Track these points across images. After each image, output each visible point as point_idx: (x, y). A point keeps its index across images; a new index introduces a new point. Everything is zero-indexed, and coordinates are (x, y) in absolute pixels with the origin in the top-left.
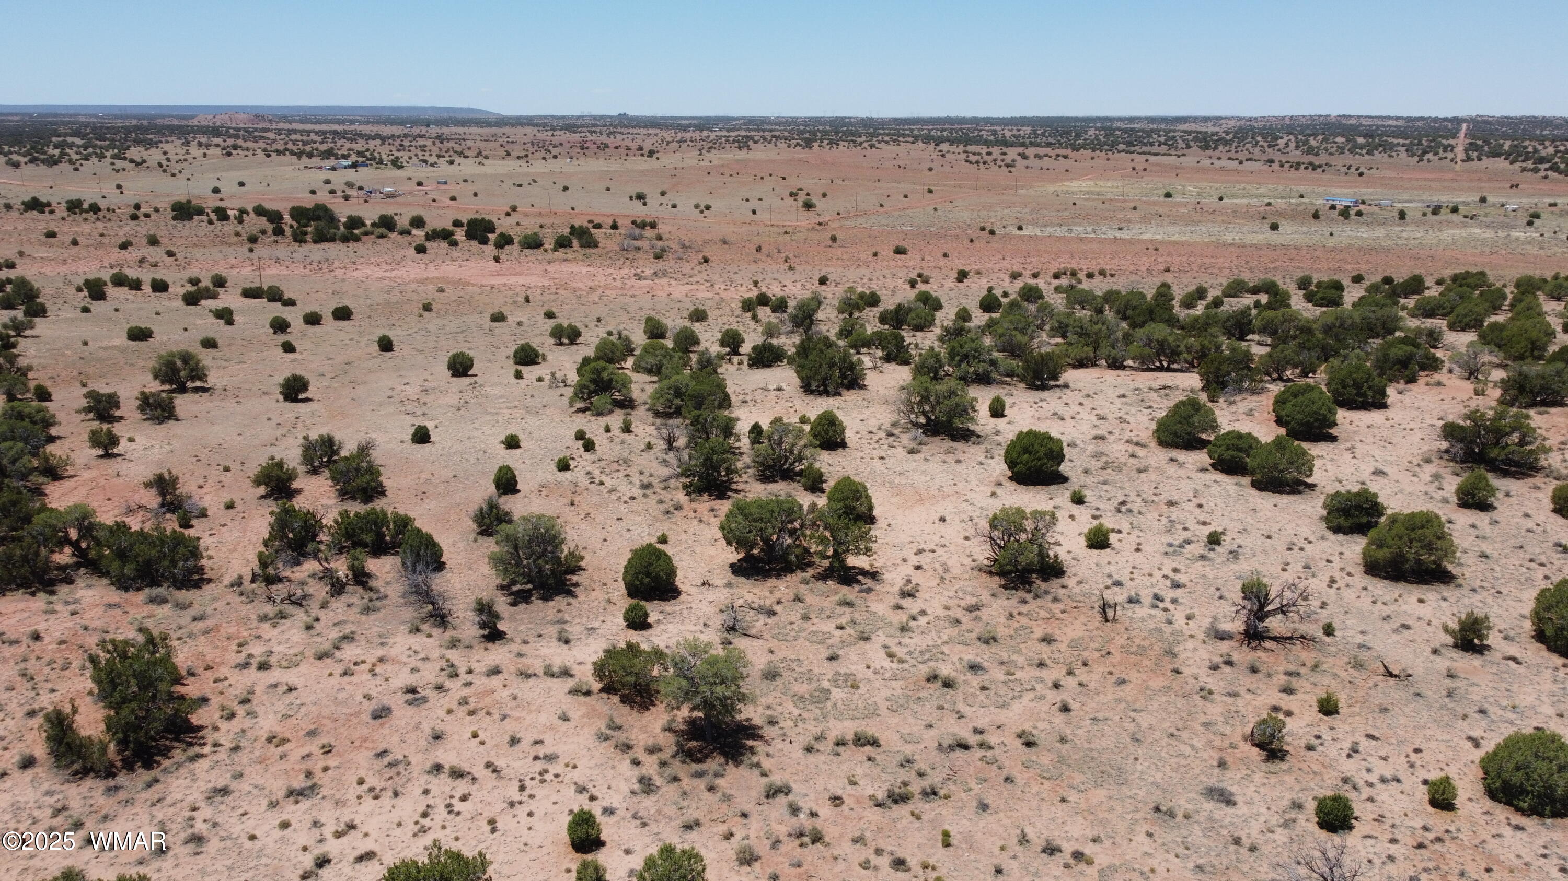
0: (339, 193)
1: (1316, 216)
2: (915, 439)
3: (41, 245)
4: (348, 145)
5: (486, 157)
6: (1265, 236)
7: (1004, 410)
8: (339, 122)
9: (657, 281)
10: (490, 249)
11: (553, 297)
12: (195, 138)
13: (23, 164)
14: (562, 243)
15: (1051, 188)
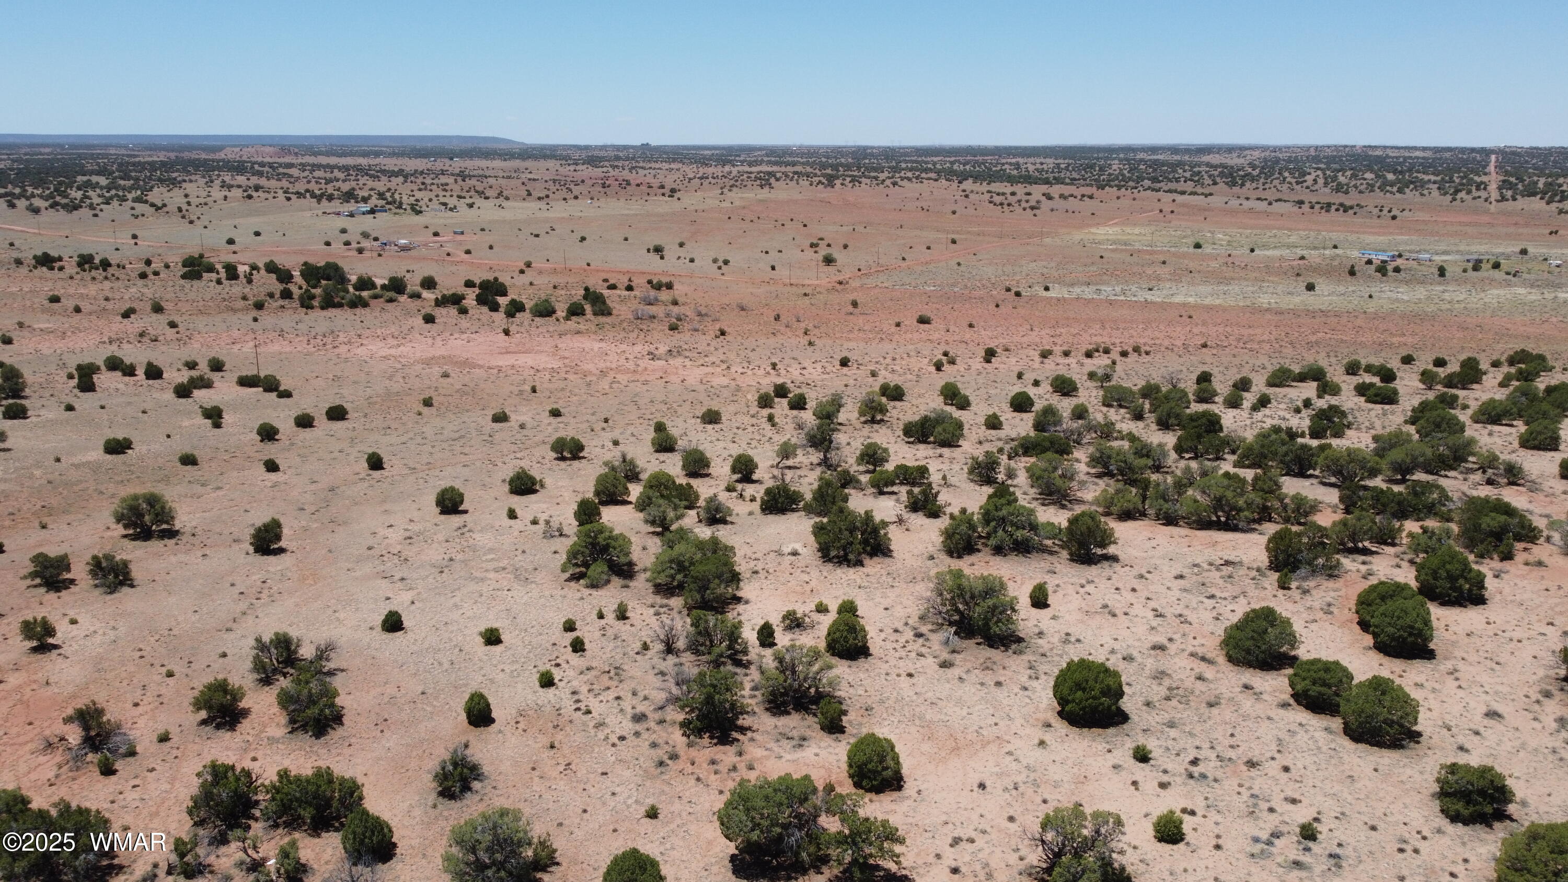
0: (354, 245)
1: (1352, 273)
2: (947, 642)
3: (43, 312)
4: (371, 183)
5: (507, 199)
6: (1300, 299)
7: (1046, 599)
8: (365, 154)
9: (671, 362)
10: (499, 317)
11: (562, 384)
12: (219, 176)
13: (43, 209)
14: (575, 311)
15: (1077, 236)
